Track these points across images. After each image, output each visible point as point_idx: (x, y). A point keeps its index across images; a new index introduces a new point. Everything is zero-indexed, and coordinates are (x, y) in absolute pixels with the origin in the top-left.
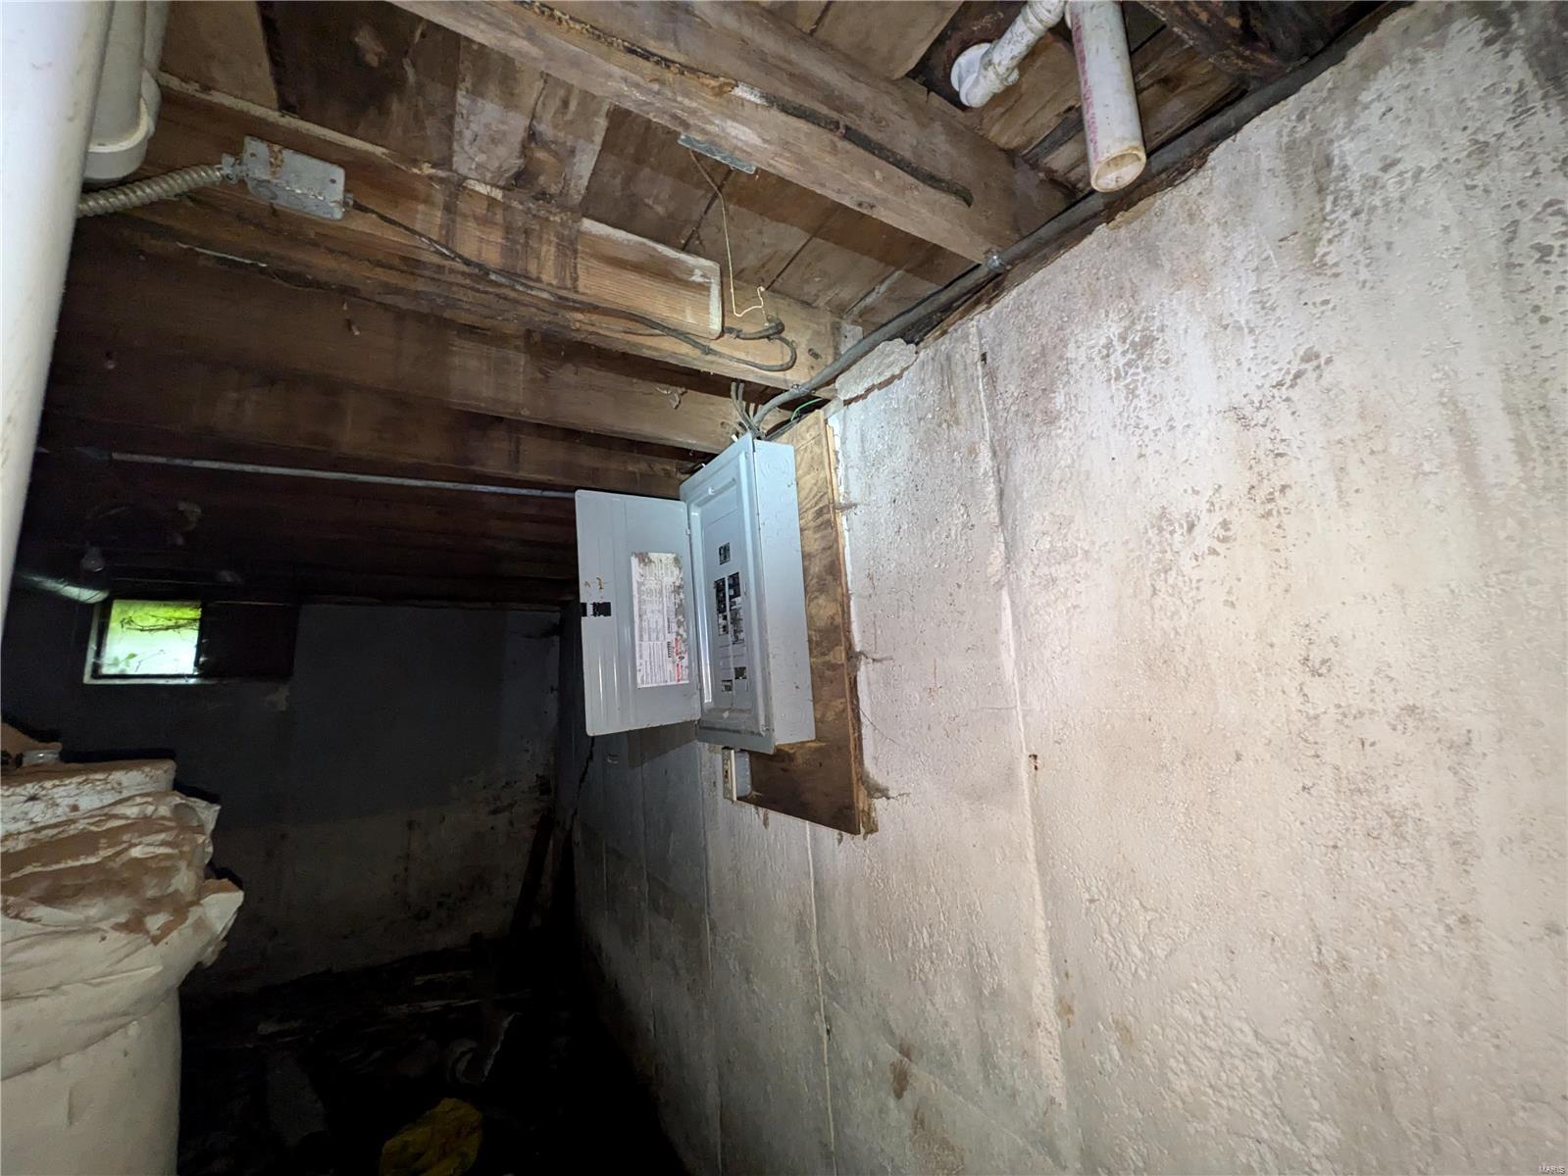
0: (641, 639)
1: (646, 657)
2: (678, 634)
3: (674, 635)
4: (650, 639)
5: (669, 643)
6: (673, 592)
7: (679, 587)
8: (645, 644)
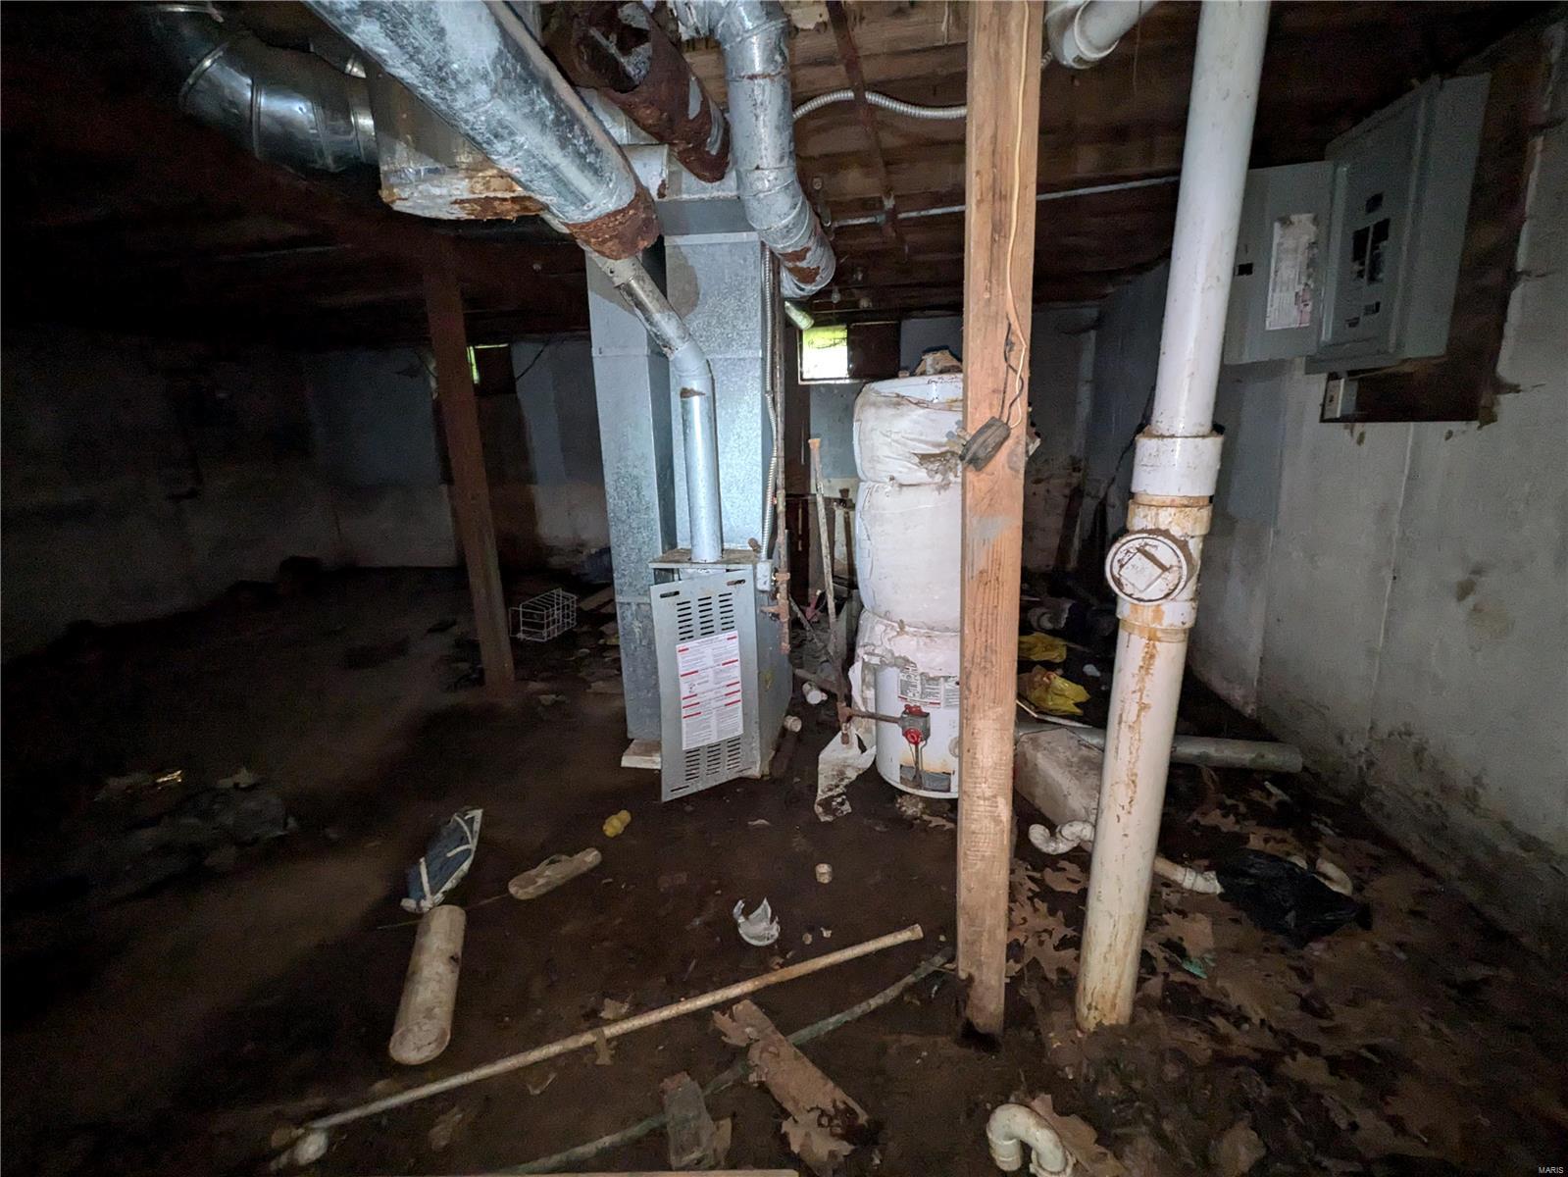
0: (1274, 290)
1: (1275, 306)
2: (1306, 284)
3: (1302, 287)
4: (1281, 291)
5: (1297, 293)
6: (1308, 248)
7: (1314, 243)
8: (1276, 295)
